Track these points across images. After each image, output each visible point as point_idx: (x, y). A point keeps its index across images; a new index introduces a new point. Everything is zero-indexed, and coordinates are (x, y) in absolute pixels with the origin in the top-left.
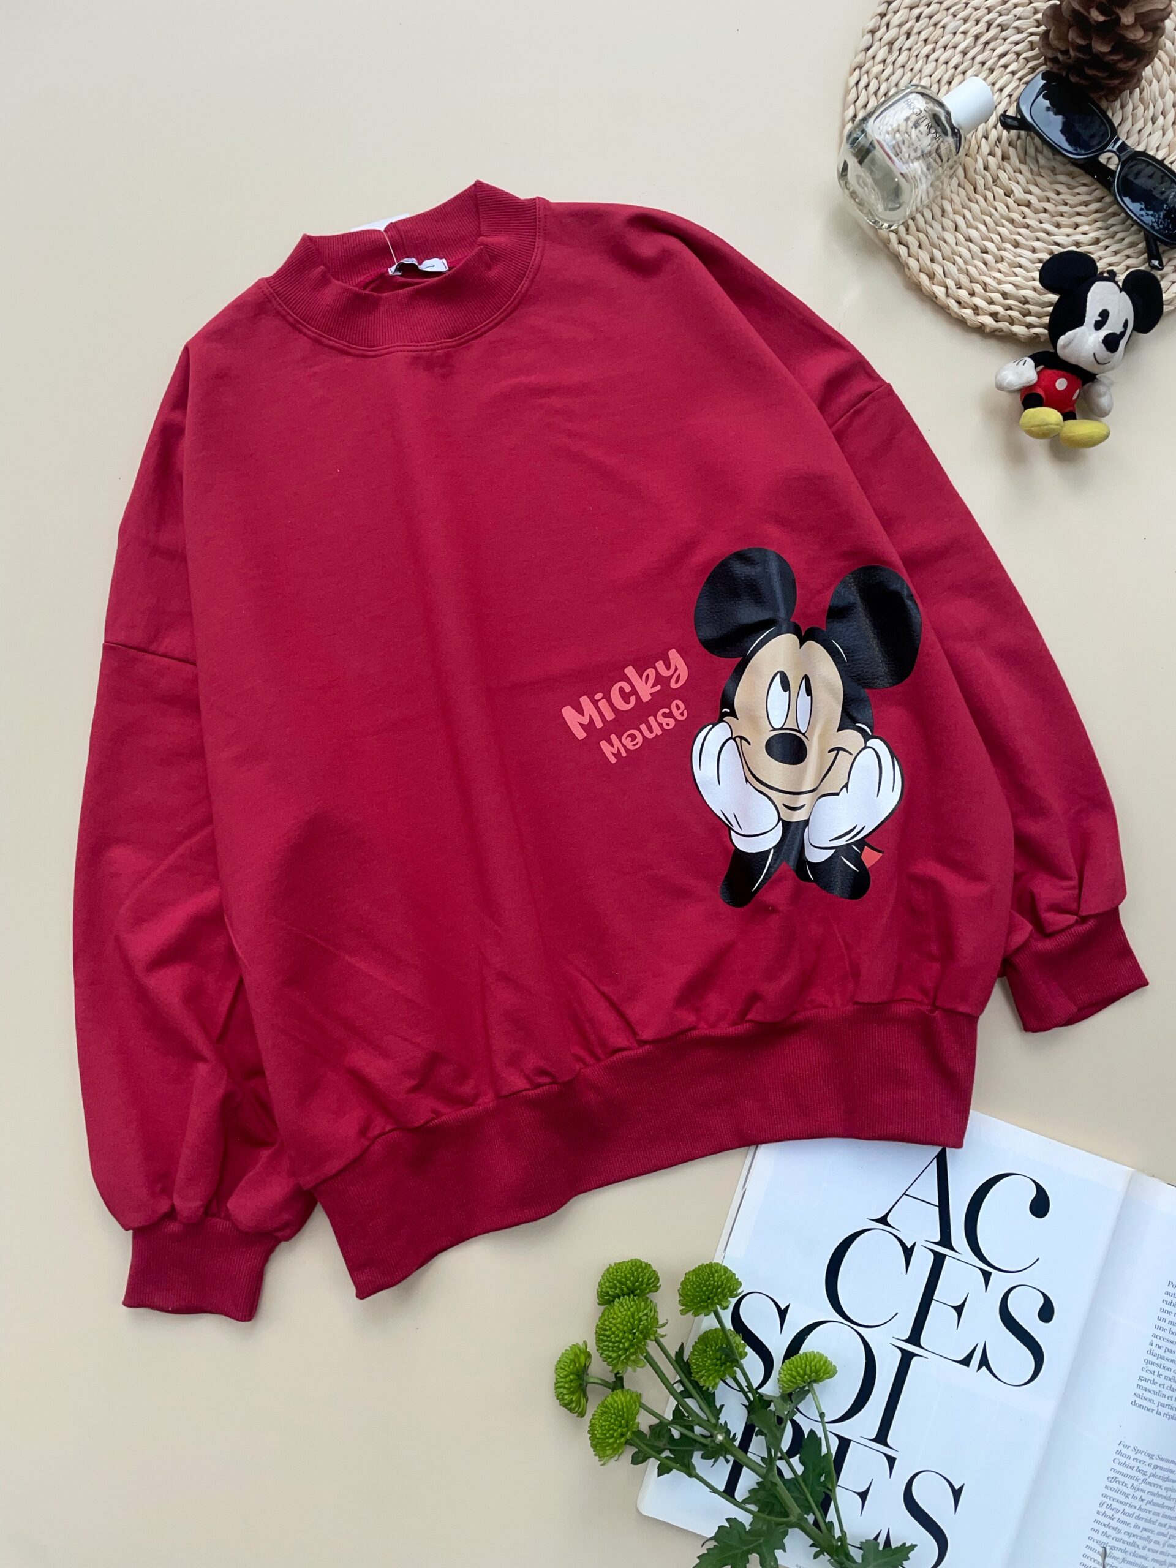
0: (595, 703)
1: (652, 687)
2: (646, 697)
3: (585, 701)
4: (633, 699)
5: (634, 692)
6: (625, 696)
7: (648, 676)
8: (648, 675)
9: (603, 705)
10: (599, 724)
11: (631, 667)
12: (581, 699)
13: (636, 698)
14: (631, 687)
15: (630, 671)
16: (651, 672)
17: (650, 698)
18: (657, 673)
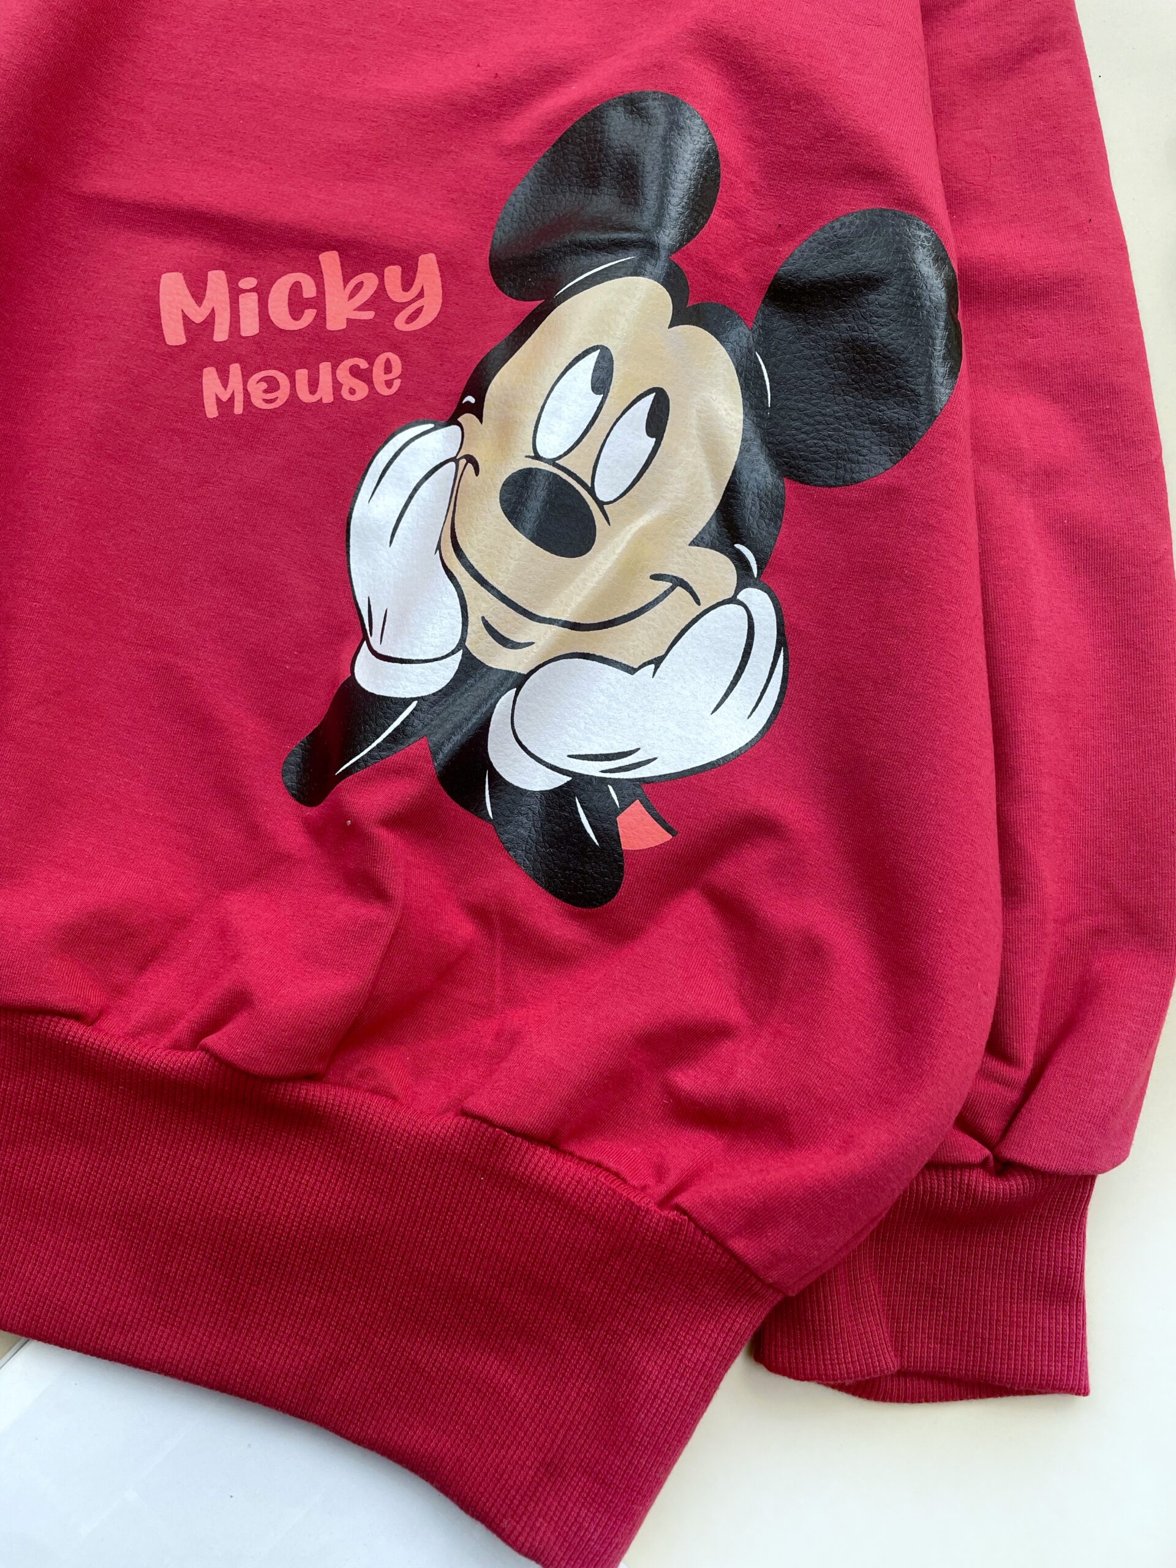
0: (235, 293)
1: (359, 309)
2: (336, 322)
3: (217, 280)
4: (309, 316)
5: (319, 303)
6: (297, 304)
7: (359, 286)
8: (362, 283)
9: (249, 304)
10: (221, 334)
11: (334, 254)
12: (210, 274)
13: (317, 315)
14: (318, 292)
15: (330, 261)
16: (370, 281)
17: (344, 326)
18: (381, 288)
